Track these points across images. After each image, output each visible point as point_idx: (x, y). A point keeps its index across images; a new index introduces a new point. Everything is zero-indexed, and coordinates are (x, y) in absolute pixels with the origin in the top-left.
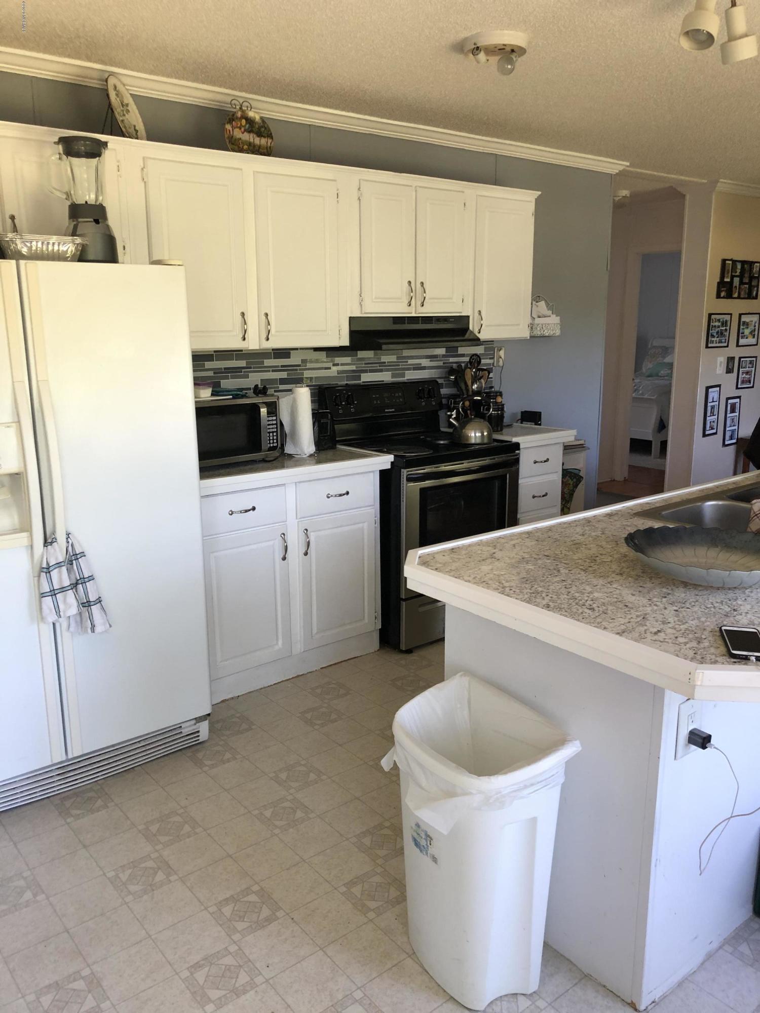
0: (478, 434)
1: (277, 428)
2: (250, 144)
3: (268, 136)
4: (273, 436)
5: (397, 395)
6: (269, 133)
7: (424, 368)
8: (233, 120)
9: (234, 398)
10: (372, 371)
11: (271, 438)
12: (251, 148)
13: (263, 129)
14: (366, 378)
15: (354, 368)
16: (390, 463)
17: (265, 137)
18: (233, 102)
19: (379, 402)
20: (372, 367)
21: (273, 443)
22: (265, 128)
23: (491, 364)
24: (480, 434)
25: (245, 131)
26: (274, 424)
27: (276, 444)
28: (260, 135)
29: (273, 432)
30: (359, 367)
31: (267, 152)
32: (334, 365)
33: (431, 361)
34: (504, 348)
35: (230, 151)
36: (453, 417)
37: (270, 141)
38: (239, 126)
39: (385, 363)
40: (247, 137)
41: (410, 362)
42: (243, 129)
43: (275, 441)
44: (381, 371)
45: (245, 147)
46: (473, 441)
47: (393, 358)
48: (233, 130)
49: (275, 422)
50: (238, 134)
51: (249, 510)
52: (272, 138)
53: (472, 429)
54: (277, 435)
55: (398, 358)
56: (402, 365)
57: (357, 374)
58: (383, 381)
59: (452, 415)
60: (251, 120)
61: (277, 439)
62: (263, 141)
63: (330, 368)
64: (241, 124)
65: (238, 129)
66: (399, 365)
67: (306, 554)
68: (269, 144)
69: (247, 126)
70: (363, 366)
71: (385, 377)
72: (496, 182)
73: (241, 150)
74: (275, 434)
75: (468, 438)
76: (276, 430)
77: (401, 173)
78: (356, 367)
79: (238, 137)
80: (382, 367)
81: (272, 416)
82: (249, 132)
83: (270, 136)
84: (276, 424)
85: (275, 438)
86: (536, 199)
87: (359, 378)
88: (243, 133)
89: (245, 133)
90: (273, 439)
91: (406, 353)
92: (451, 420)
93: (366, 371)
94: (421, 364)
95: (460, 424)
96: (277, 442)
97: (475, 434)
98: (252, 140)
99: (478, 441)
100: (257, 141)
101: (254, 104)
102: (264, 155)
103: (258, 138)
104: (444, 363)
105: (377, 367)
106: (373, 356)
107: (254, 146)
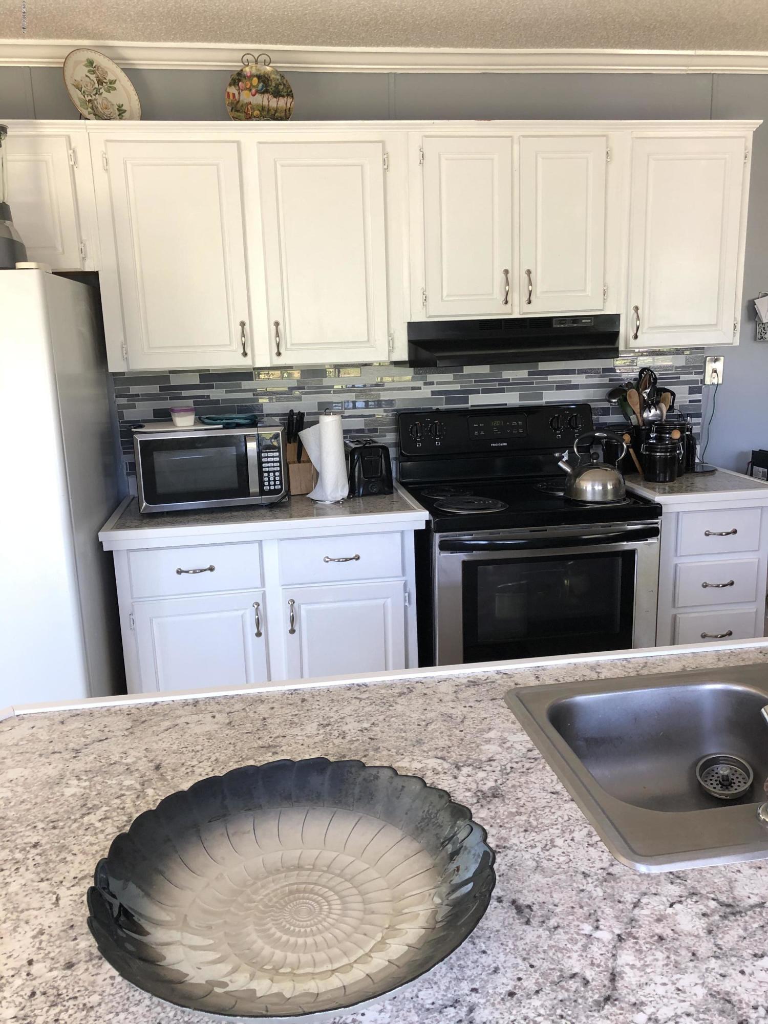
0: (599, 488)
1: (280, 466)
2: (263, 108)
3: (288, 95)
4: (275, 476)
5: (515, 423)
6: (289, 90)
7: (576, 387)
8: (239, 80)
9: (224, 428)
10: (485, 391)
11: (272, 479)
12: (265, 113)
13: (281, 87)
14: (477, 400)
15: (457, 387)
16: (424, 522)
17: (283, 96)
18: (246, 58)
19: (482, 433)
20: (484, 386)
21: (275, 485)
22: (284, 85)
23: (698, 380)
24: (600, 488)
25: (257, 92)
26: (276, 462)
27: (280, 487)
28: (277, 94)
29: (274, 472)
30: (465, 386)
31: (285, 115)
32: (425, 384)
33: (587, 377)
34: (722, 358)
35: (231, 120)
36: (564, 460)
37: (290, 100)
38: (248, 87)
39: (509, 380)
40: (259, 100)
41: (551, 378)
42: (253, 91)
43: (278, 483)
44: (502, 391)
45: (256, 113)
46: (589, 497)
47: (522, 374)
48: (239, 93)
49: (278, 459)
50: (246, 97)
51: (205, 570)
52: (293, 97)
53: (588, 480)
54: (280, 476)
55: (530, 374)
56: (537, 383)
57: (463, 395)
58: (506, 404)
59: (563, 457)
60: (264, 76)
61: (281, 481)
62: (282, 103)
63: (419, 388)
64: (251, 84)
65: (247, 92)
66: (532, 383)
67: (292, 631)
68: (288, 105)
69: (261, 85)
70: (471, 385)
71: (511, 399)
72: (713, 114)
73: (249, 118)
74: (277, 474)
75: (581, 491)
76: (279, 469)
77: (489, 119)
78: (461, 387)
79: (246, 101)
80: (504, 386)
81: (273, 452)
82: (263, 92)
83: (290, 94)
84: (280, 462)
85: (277, 478)
86: (754, 132)
87: (466, 401)
88: (254, 95)
89: (257, 95)
90: (275, 481)
91: (543, 366)
92: (560, 464)
93: (477, 392)
94: (570, 381)
95: (573, 468)
96: (281, 484)
97: (593, 486)
98: (266, 103)
99: (598, 498)
100: (273, 103)
101: (273, 57)
102: (281, 119)
103: (275, 99)
104: (610, 380)
105: (495, 385)
106: (488, 371)
107: (269, 110)
